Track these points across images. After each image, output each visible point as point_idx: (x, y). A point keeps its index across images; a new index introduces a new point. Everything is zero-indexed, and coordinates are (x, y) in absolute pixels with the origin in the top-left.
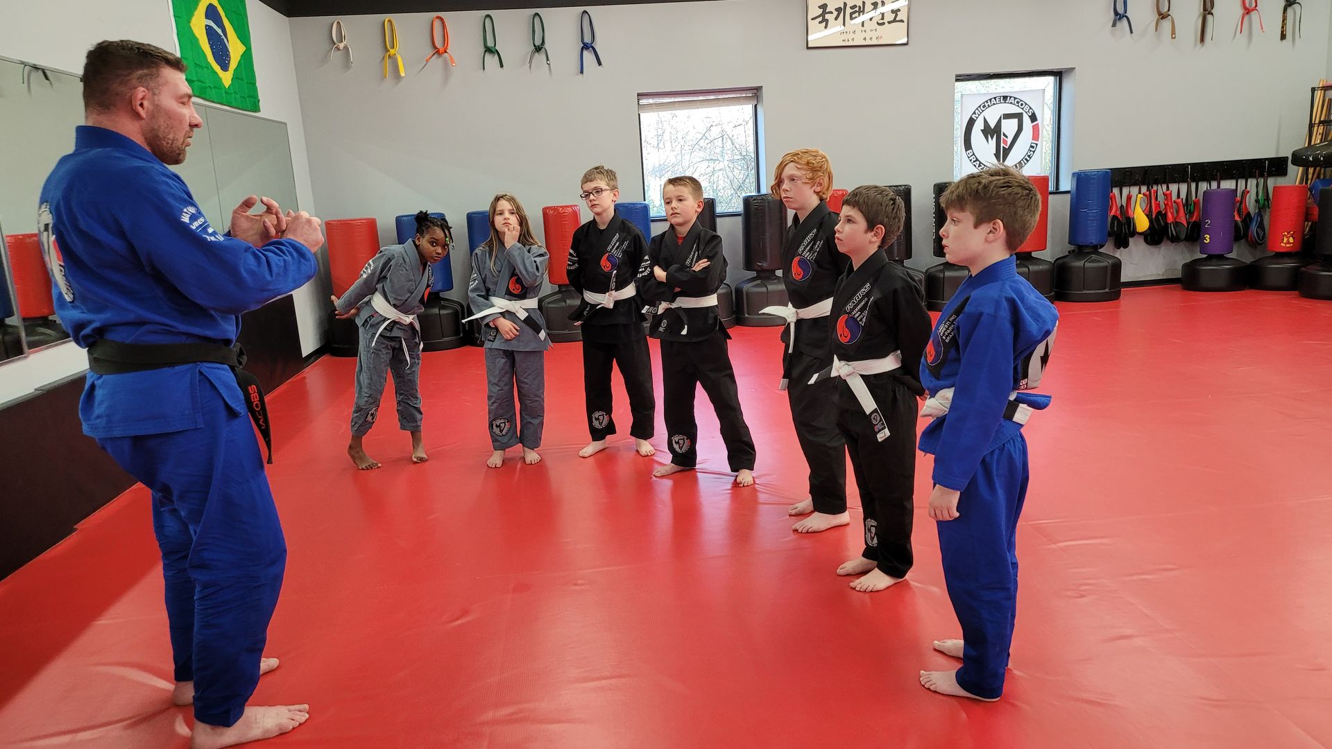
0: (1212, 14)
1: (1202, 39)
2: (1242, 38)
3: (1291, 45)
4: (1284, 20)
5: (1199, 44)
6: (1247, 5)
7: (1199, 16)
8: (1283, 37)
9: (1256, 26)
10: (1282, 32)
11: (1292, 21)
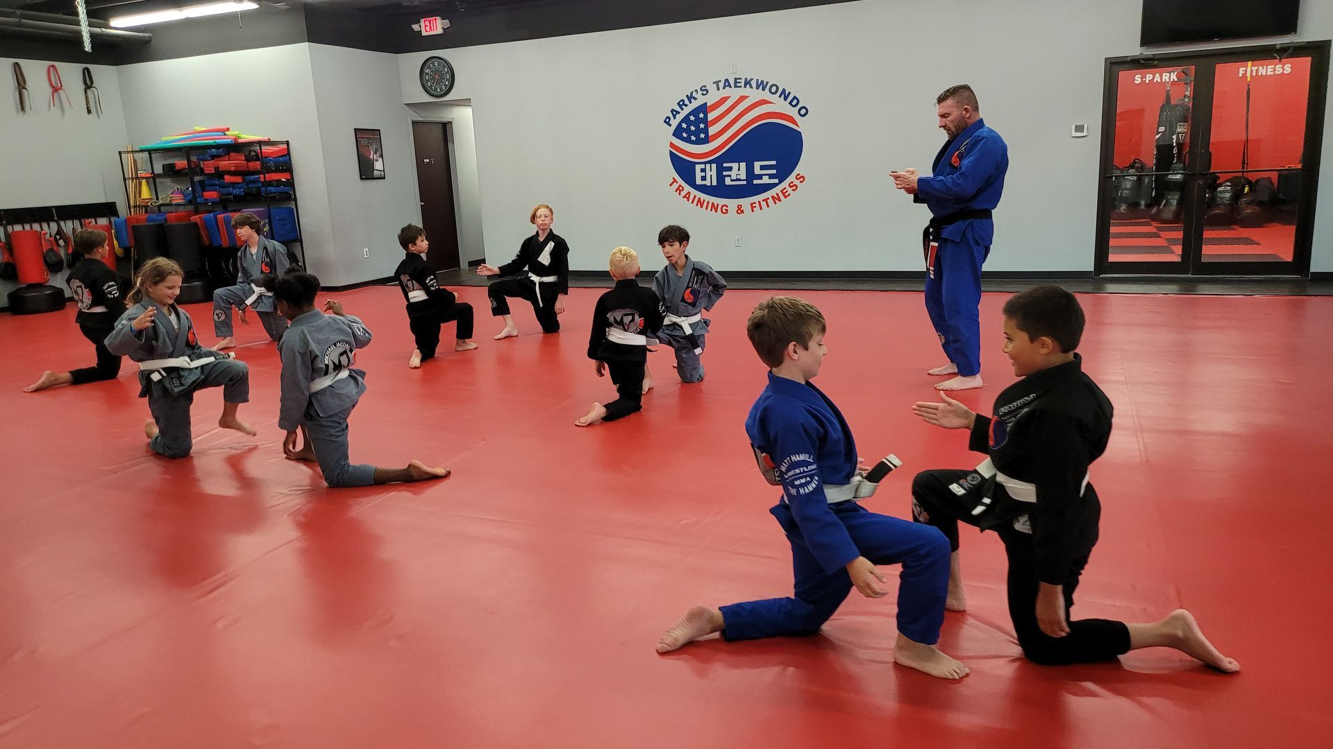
0: (26, 89)
1: (23, 109)
2: (55, 111)
3: (97, 118)
4: (87, 98)
5: (21, 112)
6: (55, 85)
7: (15, 90)
8: (89, 112)
9: (66, 104)
10: (88, 108)
11: (93, 100)
